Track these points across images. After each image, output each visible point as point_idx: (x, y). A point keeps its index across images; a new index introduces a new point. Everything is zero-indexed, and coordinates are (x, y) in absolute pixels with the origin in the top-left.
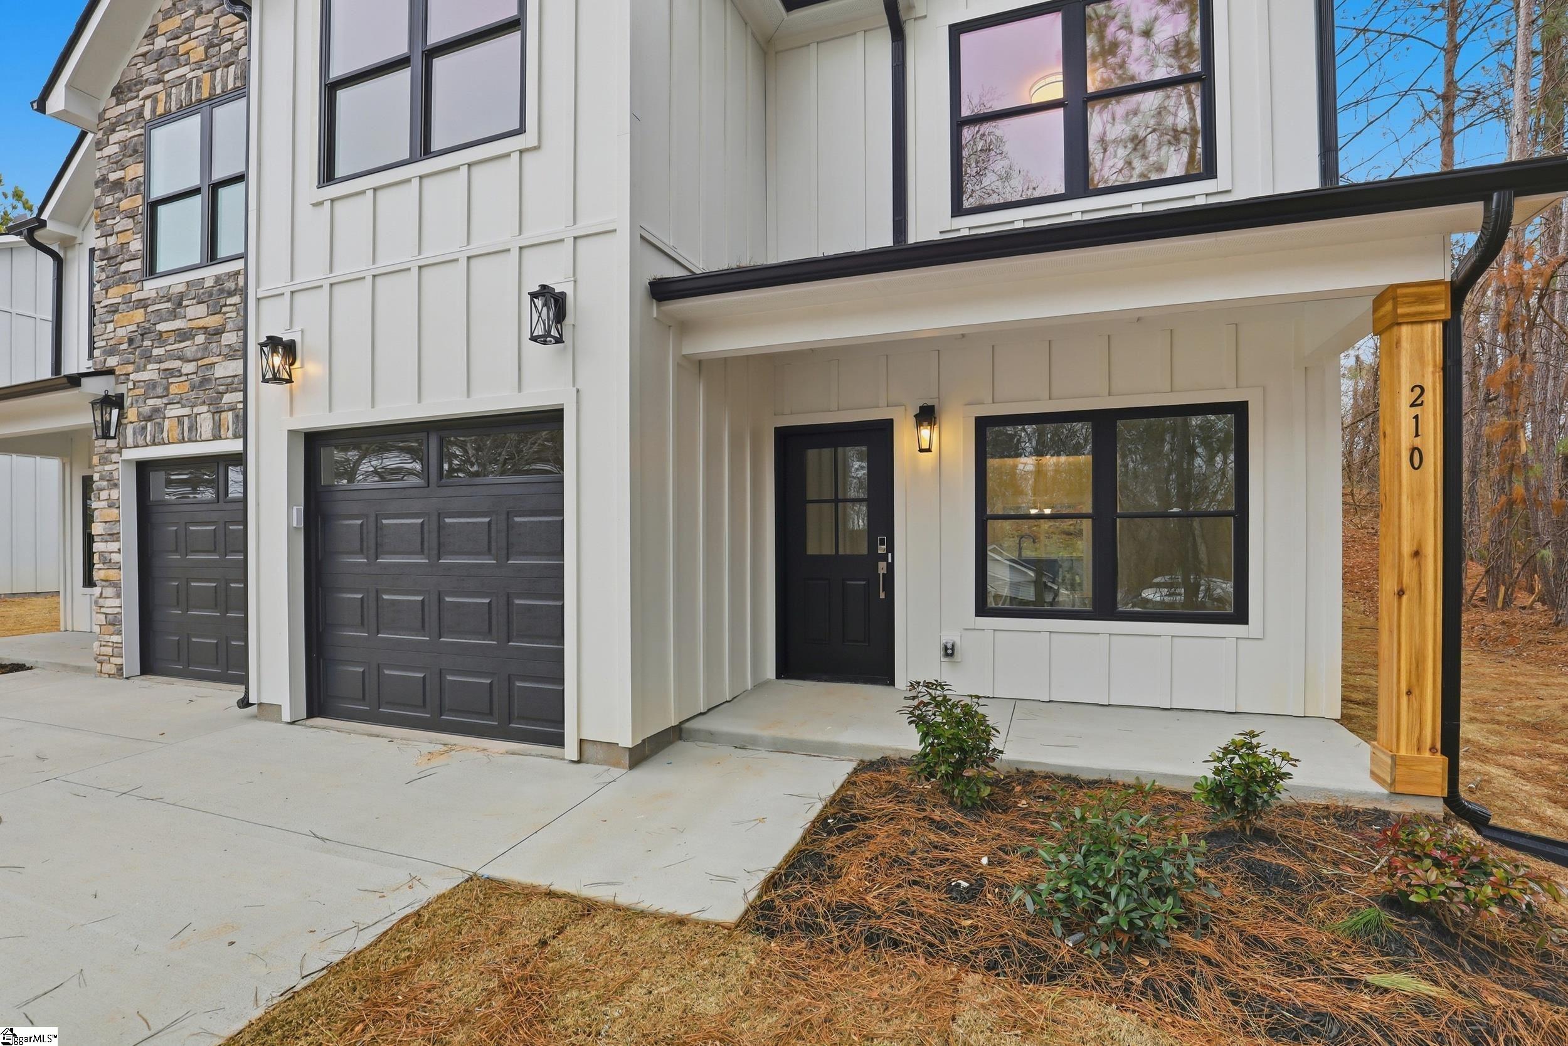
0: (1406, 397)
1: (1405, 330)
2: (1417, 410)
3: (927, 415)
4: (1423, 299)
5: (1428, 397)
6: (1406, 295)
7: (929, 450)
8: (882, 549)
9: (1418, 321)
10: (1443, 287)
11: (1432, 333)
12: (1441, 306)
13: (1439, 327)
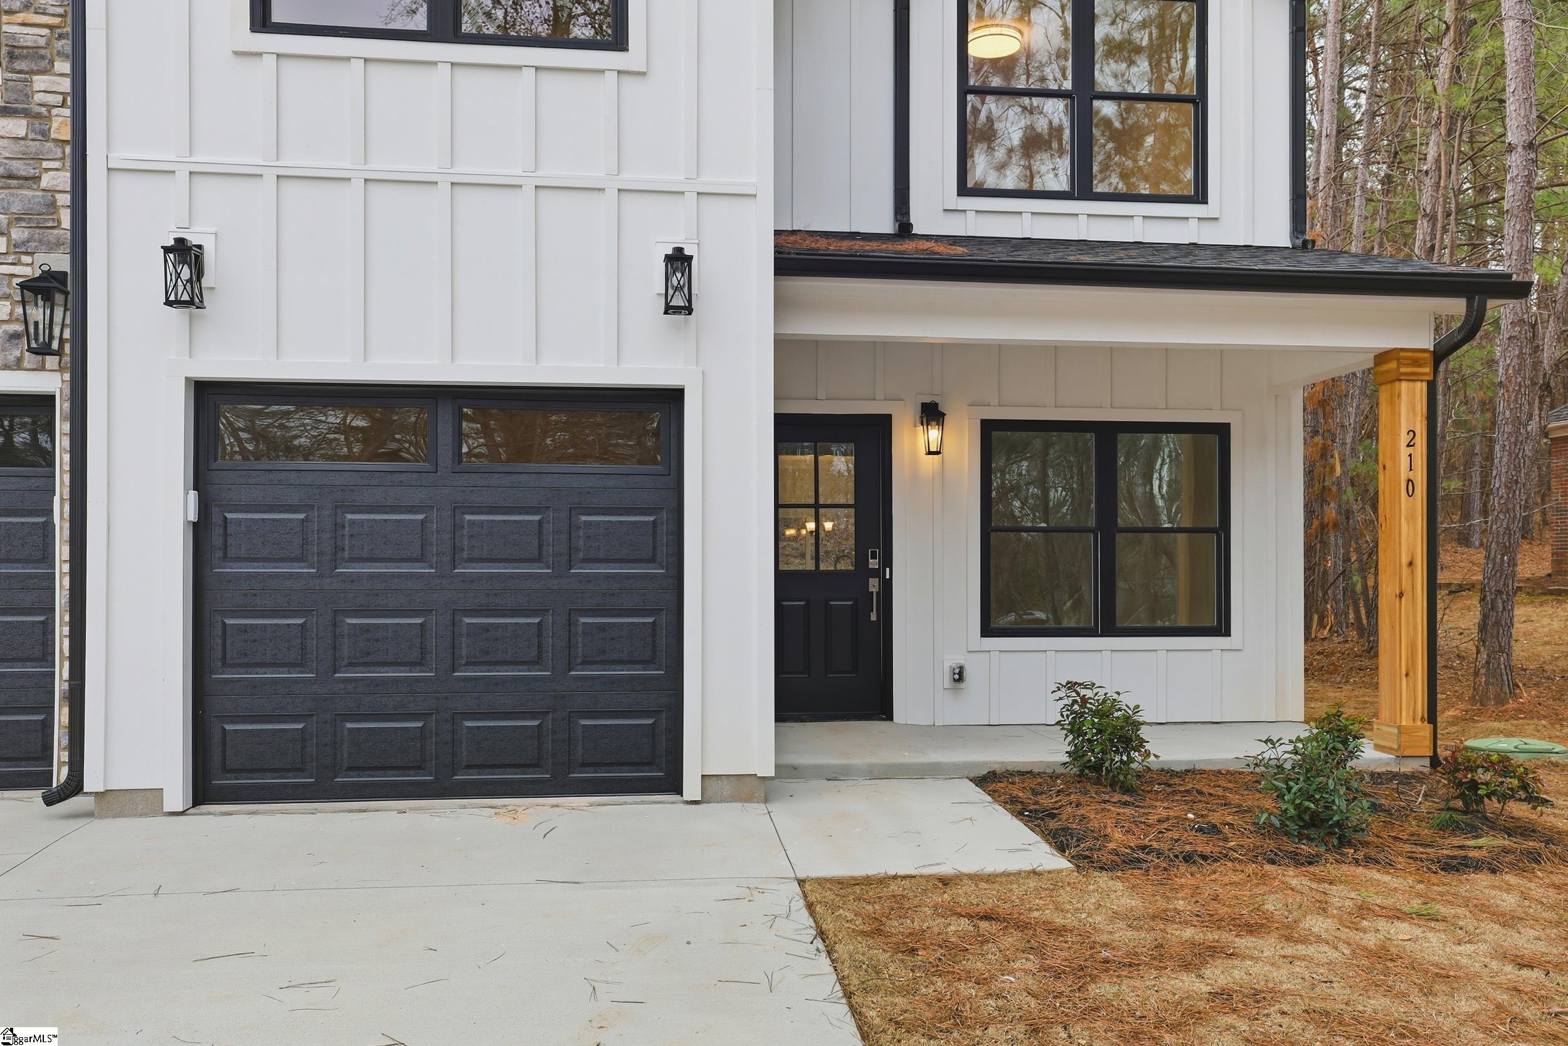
0: (1404, 439)
1: (1404, 385)
2: (1410, 450)
3: (932, 414)
4: (1416, 363)
5: (1418, 439)
6: (1405, 358)
7: (937, 453)
8: (873, 564)
9: (1412, 378)
10: (1428, 355)
11: (1421, 388)
12: (1427, 370)
13: (1425, 385)
